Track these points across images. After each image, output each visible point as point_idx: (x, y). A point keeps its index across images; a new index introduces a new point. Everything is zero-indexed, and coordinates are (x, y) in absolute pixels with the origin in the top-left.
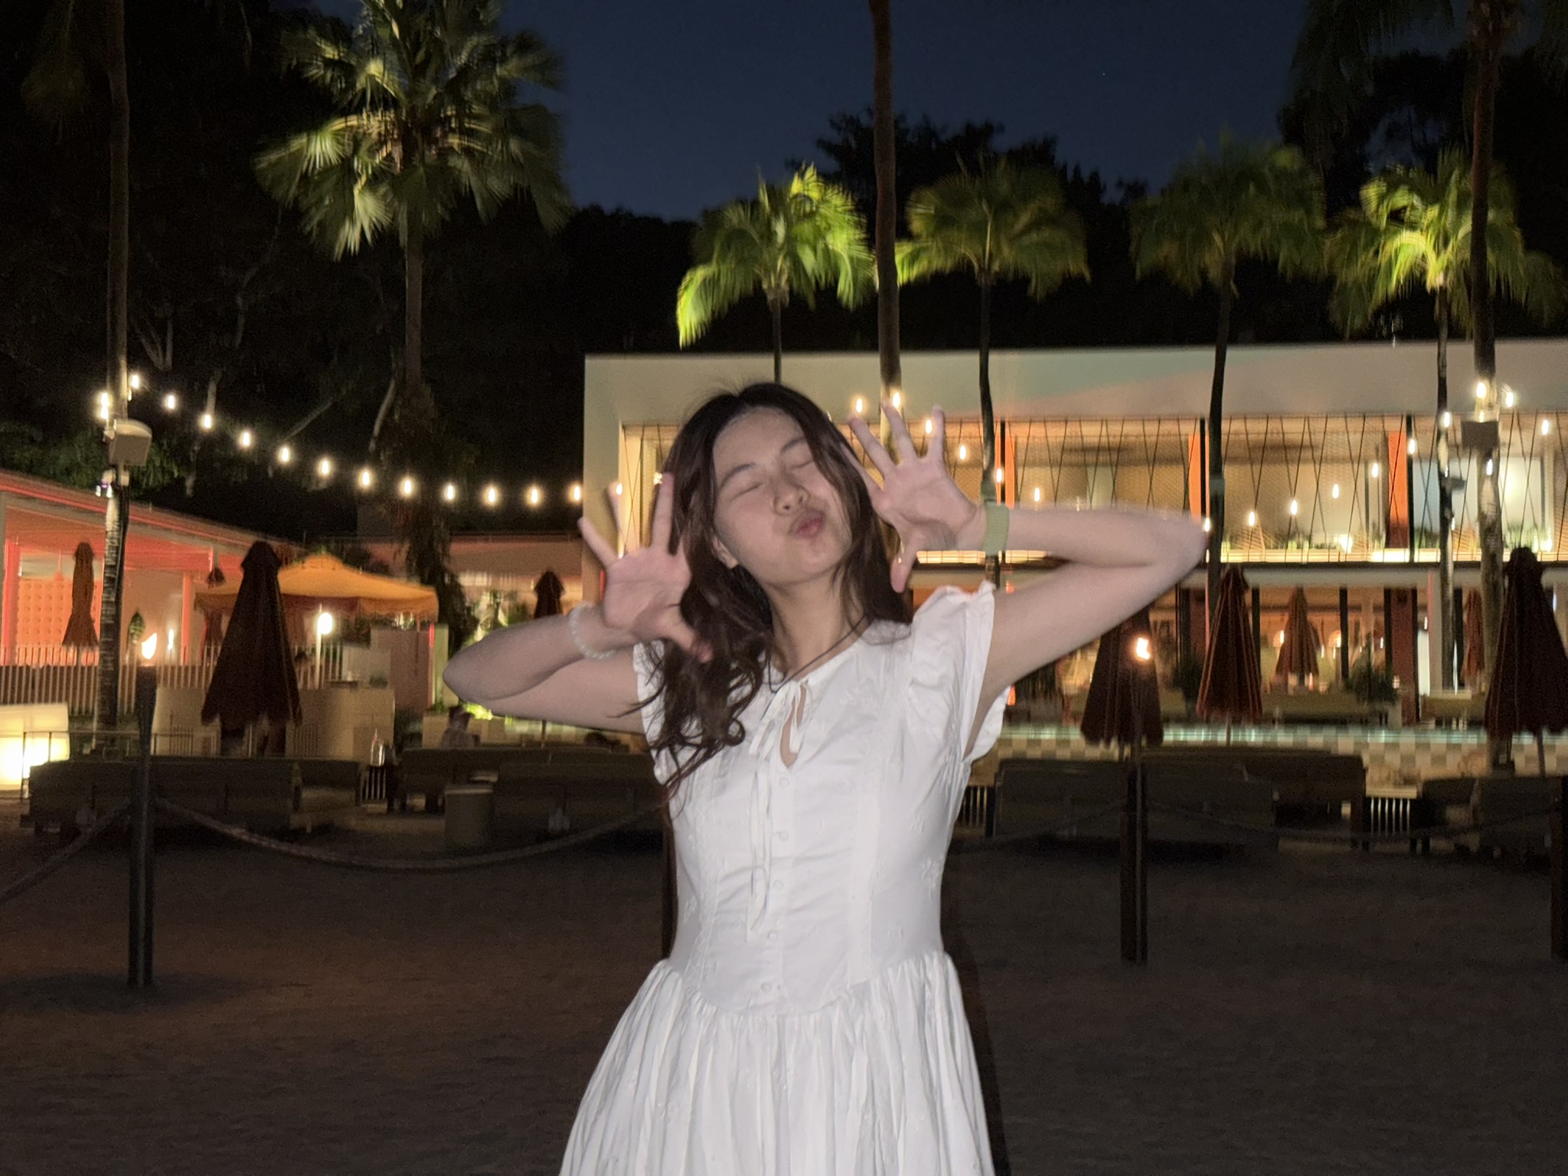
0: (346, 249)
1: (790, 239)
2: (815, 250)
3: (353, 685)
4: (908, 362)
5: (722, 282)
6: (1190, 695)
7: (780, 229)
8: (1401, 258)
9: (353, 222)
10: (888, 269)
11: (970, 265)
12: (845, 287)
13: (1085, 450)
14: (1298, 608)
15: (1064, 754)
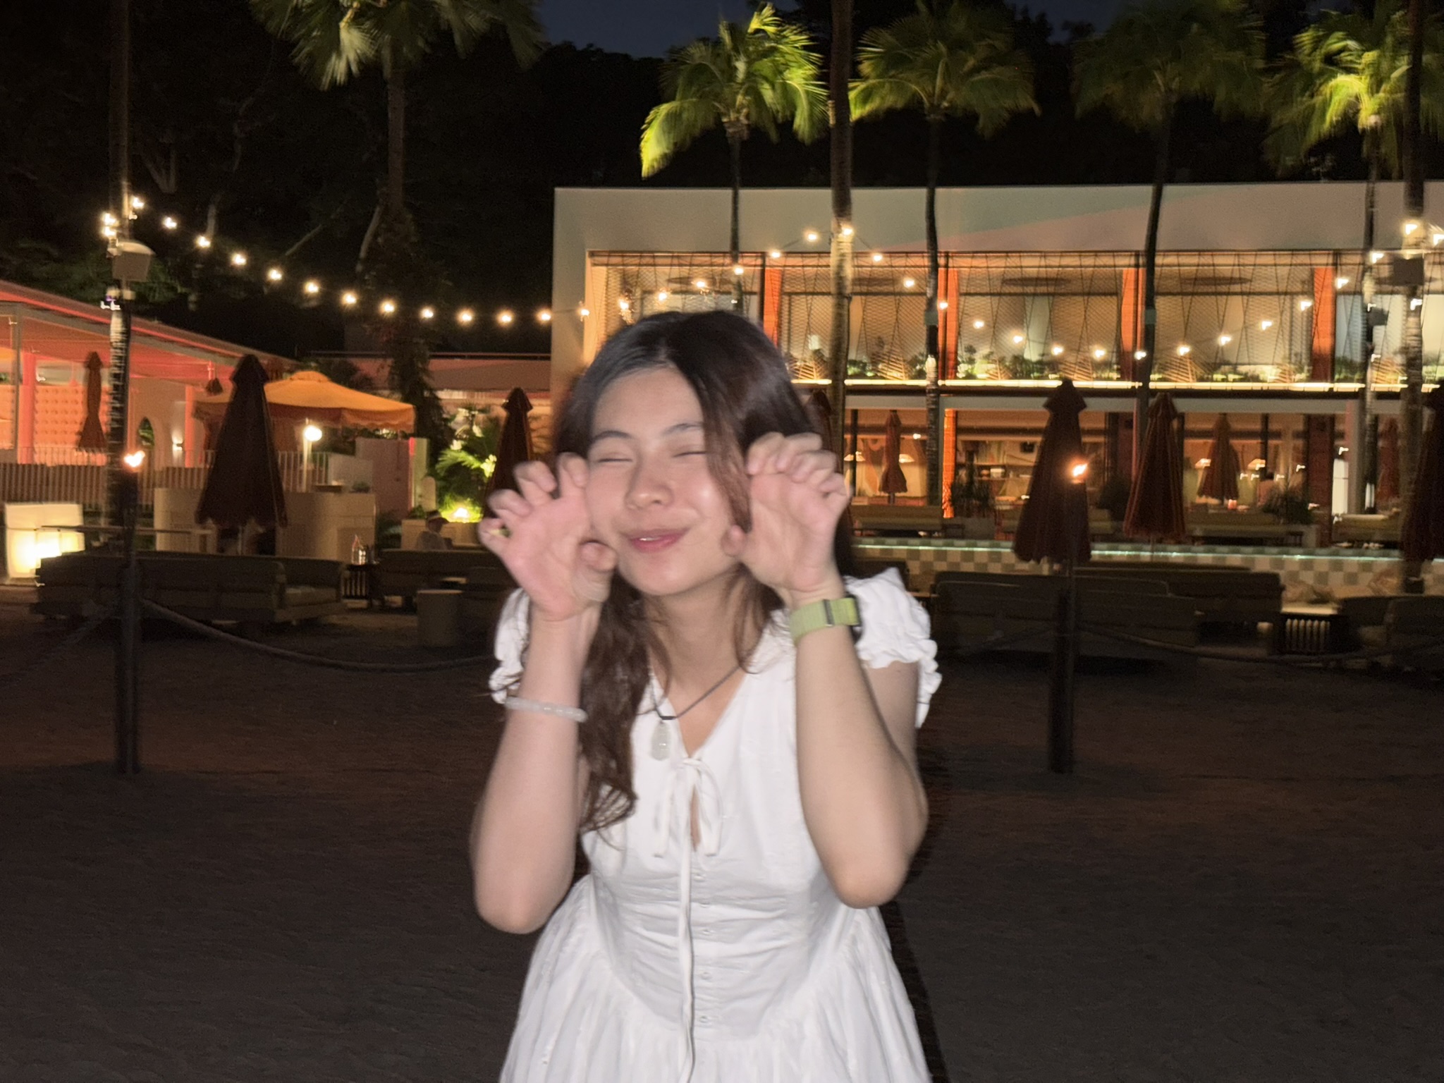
0: (334, 81)
1: (750, 74)
2: (773, 87)
3: (337, 490)
4: (859, 195)
5: (685, 116)
6: (1117, 516)
7: (741, 66)
8: (1336, 99)
9: (339, 55)
10: (842, 107)
11: (921, 102)
12: (801, 122)
13: (1025, 281)
14: (1223, 433)
15: (995, 569)
